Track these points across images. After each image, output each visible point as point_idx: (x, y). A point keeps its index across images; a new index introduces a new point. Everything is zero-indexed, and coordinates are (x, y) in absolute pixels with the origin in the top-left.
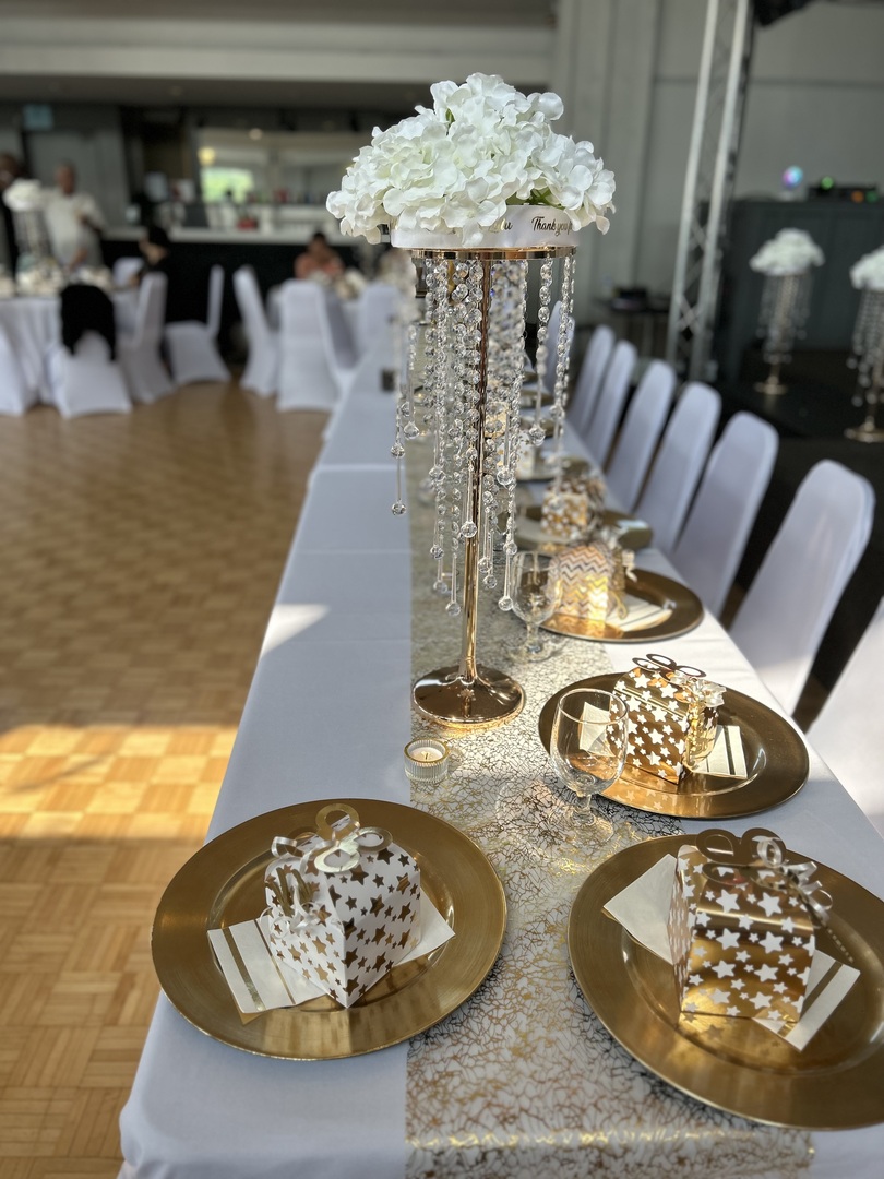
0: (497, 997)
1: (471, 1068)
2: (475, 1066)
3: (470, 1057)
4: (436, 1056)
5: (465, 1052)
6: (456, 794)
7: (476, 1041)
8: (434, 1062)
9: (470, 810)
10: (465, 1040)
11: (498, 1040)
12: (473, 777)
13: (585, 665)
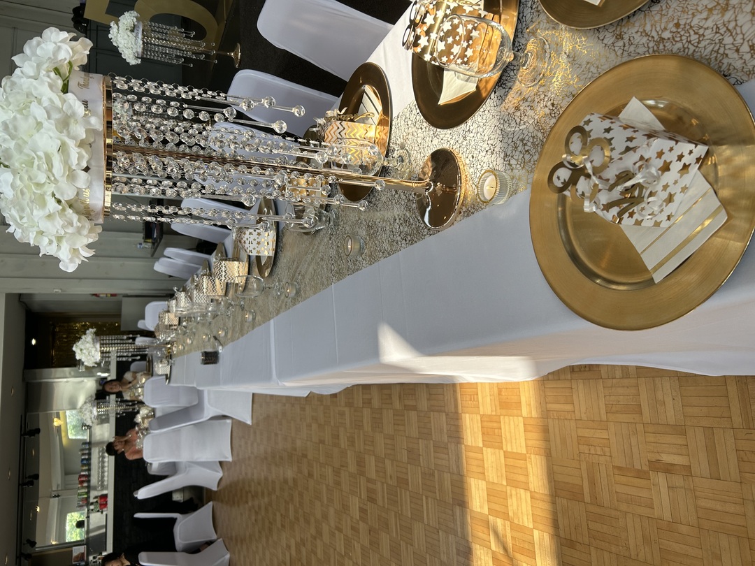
0: (682, 46)
1: (744, 35)
2: (742, 33)
3: (735, 40)
4: (738, 64)
5: (731, 46)
6: (517, 160)
7: (721, 43)
8: (745, 62)
9: (529, 144)
10: (721, 51)
11: (717, 28)
12: (502, 155)
13: (410, 123)
